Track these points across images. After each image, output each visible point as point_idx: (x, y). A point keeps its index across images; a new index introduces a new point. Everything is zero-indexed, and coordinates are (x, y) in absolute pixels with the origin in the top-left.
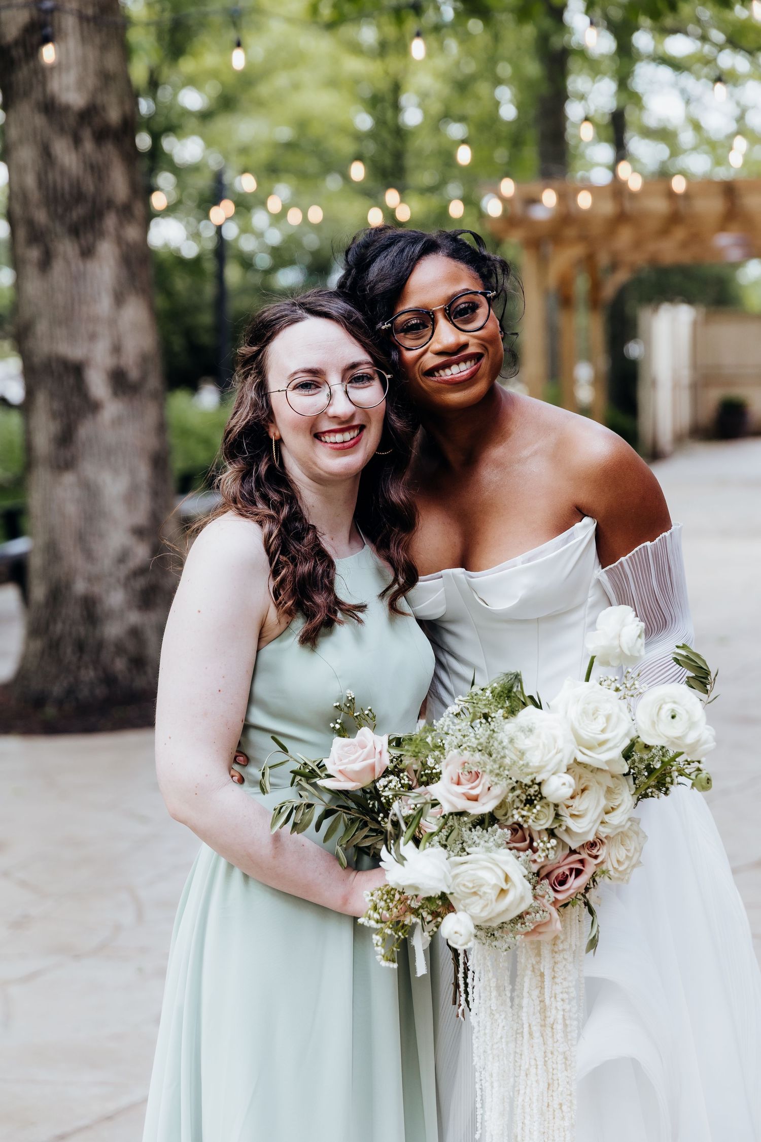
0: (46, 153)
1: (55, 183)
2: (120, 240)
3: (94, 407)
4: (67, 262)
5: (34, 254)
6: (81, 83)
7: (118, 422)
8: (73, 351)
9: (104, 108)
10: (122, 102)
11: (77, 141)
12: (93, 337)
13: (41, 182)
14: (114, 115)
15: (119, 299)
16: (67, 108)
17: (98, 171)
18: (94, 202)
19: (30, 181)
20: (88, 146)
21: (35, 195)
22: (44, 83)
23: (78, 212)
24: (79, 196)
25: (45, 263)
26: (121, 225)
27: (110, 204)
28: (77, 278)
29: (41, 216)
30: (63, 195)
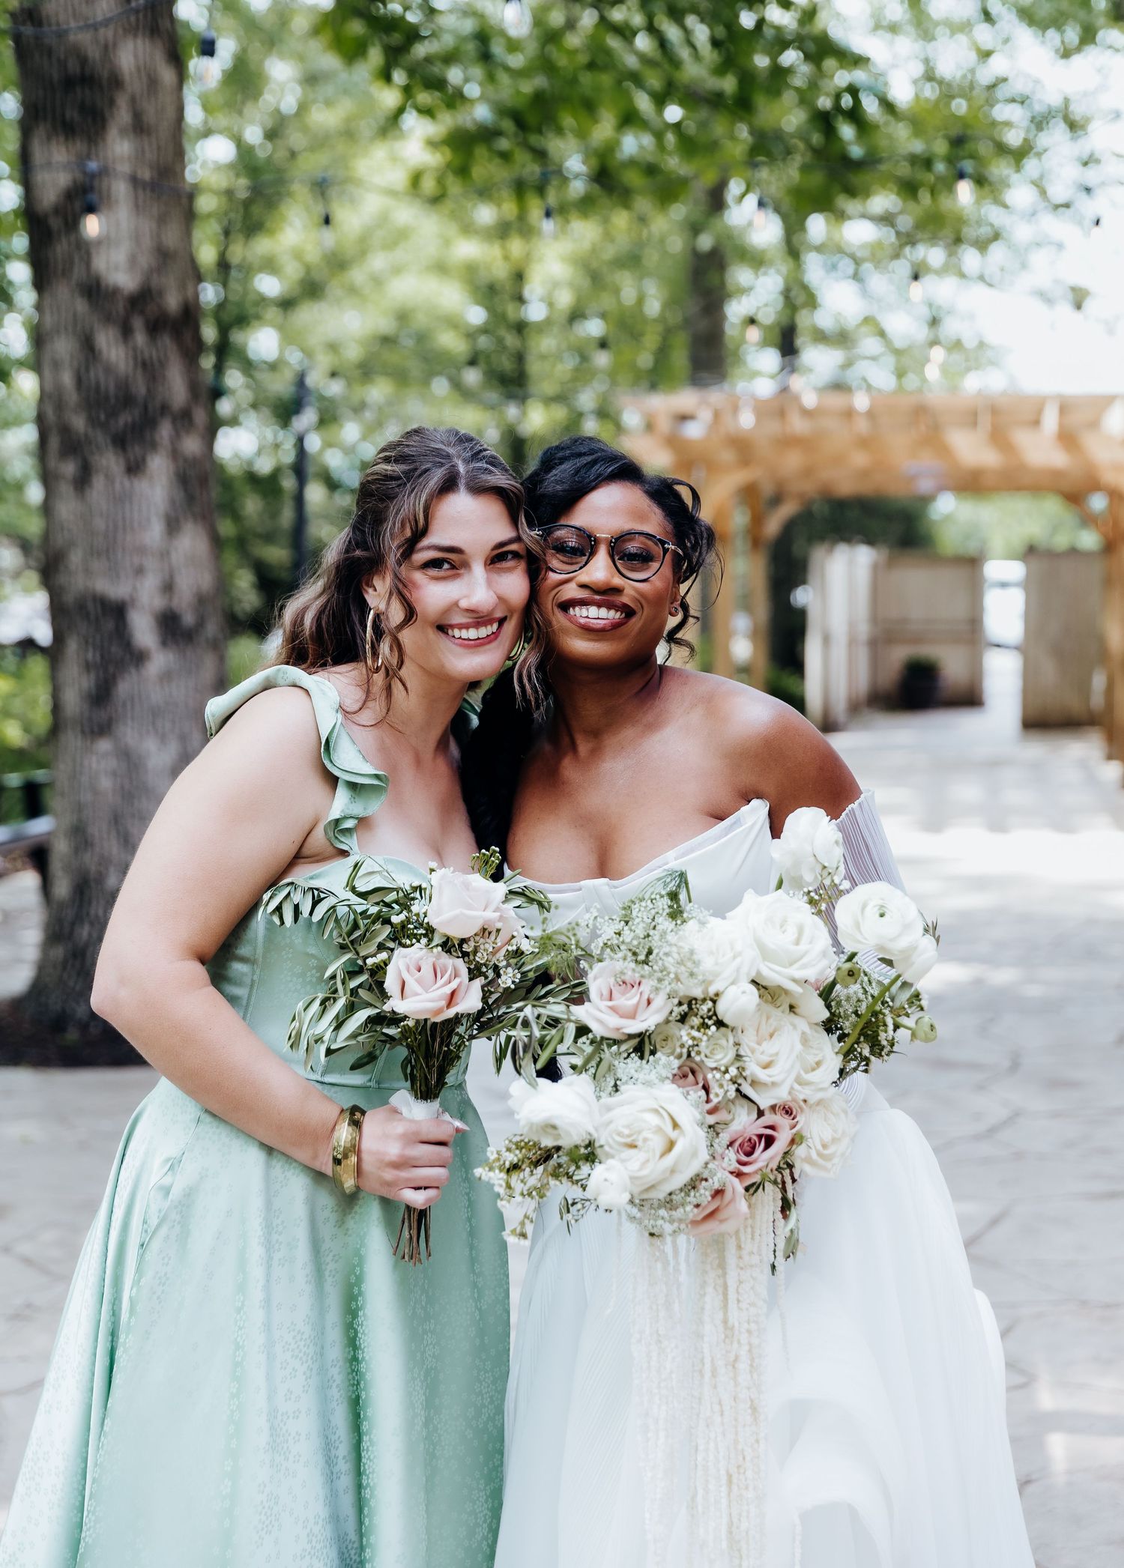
0: (88, 346)
1: (98, 384)
2: (175, 454)
3: (139, 658)
4: (110, 479)
5: (69, 468)
6: (133, 260)
7: (166, 676)
8: (116, 590)
9: (161, 293)
10: (183, 286)
11: (126, 332)
12: (140, 571)
13: (79, 381)
14: (172, 302)
15: (172, 526)
16: (114, 292)
17: (152, 370)
18: (146, 408)
19: (67, 379)
20: (140, 338)
21: (72, 397)
22: (88, 262)
23: (125, 419)
24: (126, 399)
25: (83, 480)
26: (177, 436)
27: (164, 409)
28: (122, 499)
29: (79, 423)
30: (107, 398)
